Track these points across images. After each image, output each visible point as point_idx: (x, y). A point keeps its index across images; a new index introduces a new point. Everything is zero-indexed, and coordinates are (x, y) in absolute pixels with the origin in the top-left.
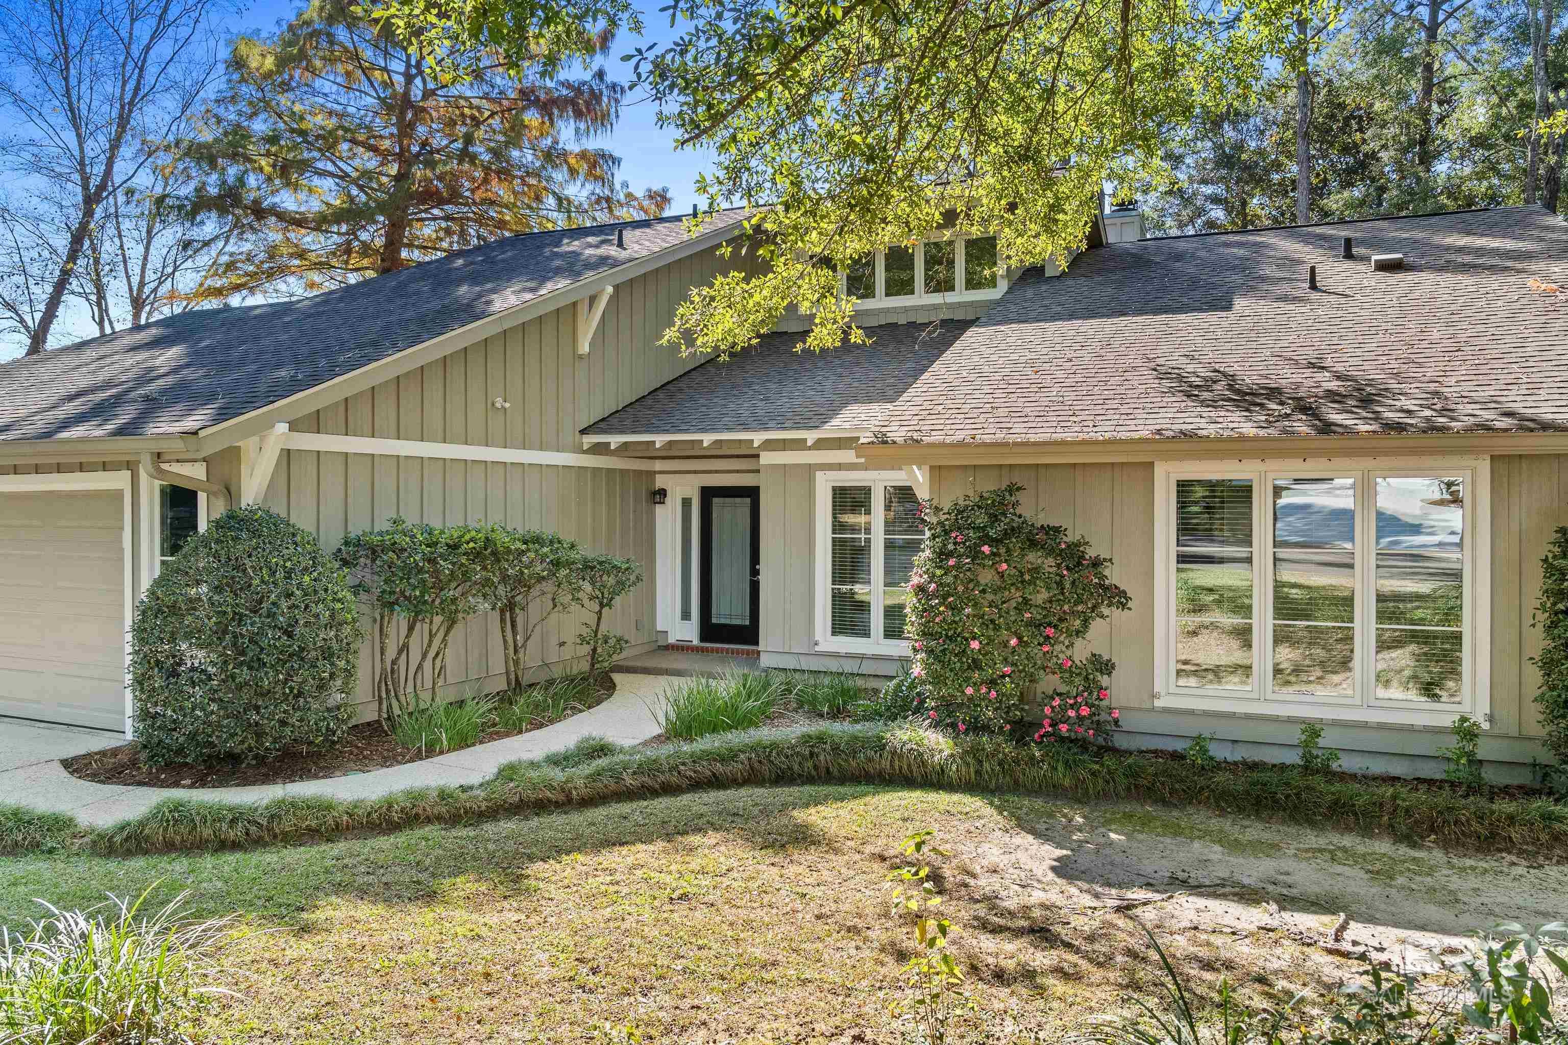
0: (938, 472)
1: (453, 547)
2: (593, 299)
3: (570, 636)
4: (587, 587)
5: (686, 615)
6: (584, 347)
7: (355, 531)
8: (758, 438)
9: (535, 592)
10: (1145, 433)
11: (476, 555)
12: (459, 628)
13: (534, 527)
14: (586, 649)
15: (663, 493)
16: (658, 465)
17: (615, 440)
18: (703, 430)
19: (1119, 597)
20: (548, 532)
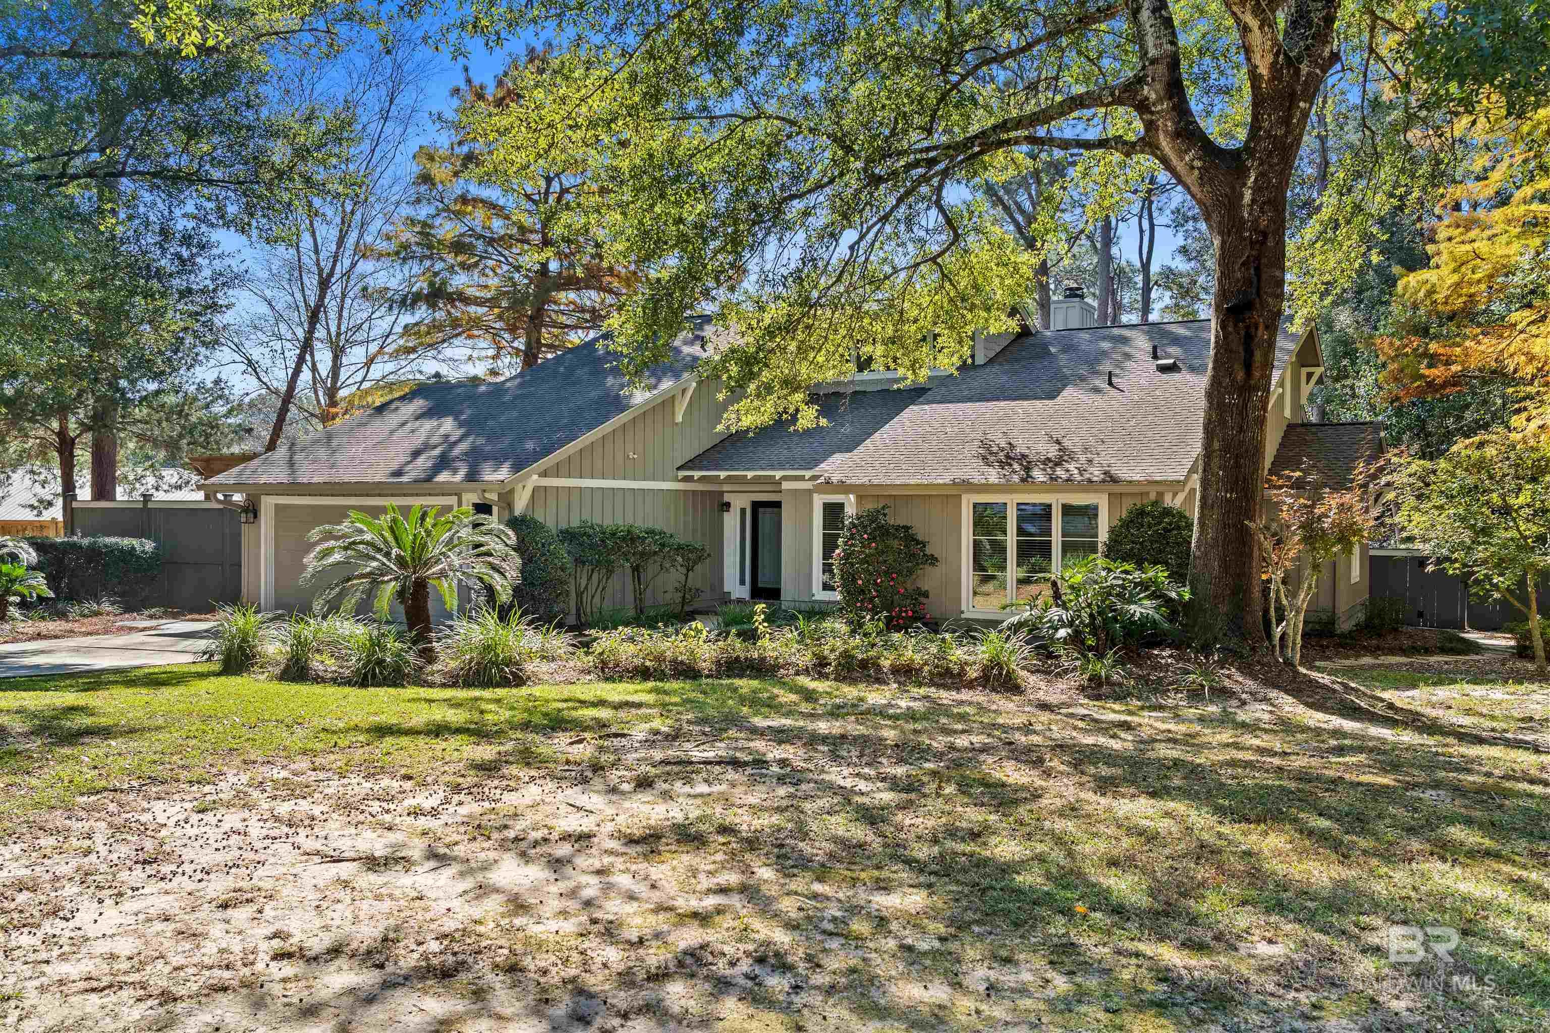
0: (860, 498)
1: (613, 534)
2: (684, 391)
3: (670, 588)
4: (679, 559)
5: (742, 582)
6: (679, 419)
7: (564, 526)
8: (778, 474)
9: (651, 561)
10: (947, 481)
11: (624, 539)
12: (615, 577)
13: (650, 525)
14: (680, 595)
15: (728, 505)
16: (726, 488)
17: (697, 474)
18: (748, 469)
19: (933, 560)
20: (658, 527)
